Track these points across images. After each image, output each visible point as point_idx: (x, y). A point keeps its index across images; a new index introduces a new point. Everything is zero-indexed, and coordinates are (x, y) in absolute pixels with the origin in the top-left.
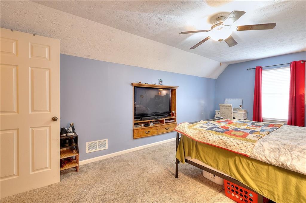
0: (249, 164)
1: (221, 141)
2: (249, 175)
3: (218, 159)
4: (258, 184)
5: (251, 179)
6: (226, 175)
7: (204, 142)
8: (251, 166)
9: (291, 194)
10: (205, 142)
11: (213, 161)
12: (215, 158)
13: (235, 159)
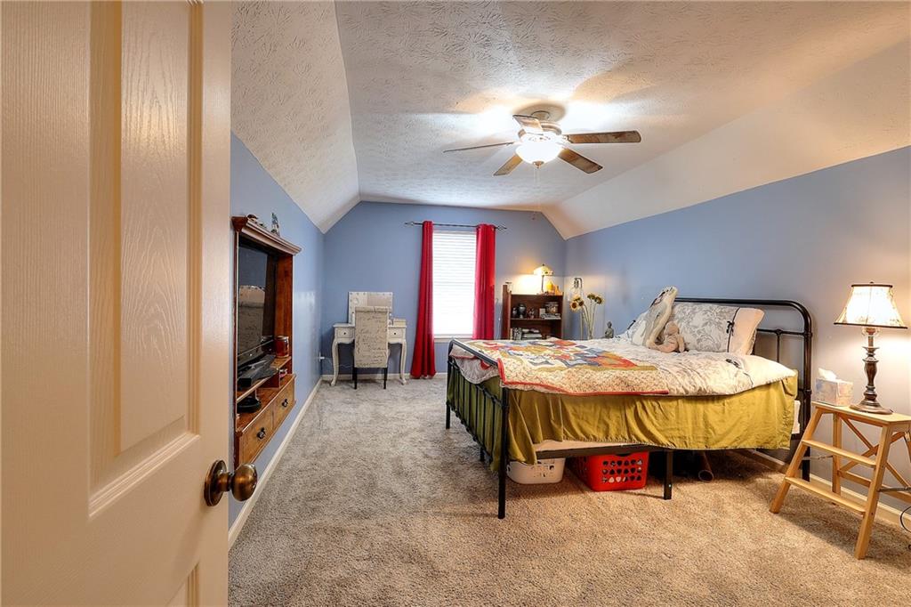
0: (654, 407)
1: (618, 381)
2: (655, 426)
3: (607, 420)
4: (667, 435)
5: (658, 430)
6: (622, 444)
7: (587, 391)
8: (658, 410)
9: (699, 428)
10: (590, 391)
11: (598, 427)
12: (601, 420)
13: (636, 407)
